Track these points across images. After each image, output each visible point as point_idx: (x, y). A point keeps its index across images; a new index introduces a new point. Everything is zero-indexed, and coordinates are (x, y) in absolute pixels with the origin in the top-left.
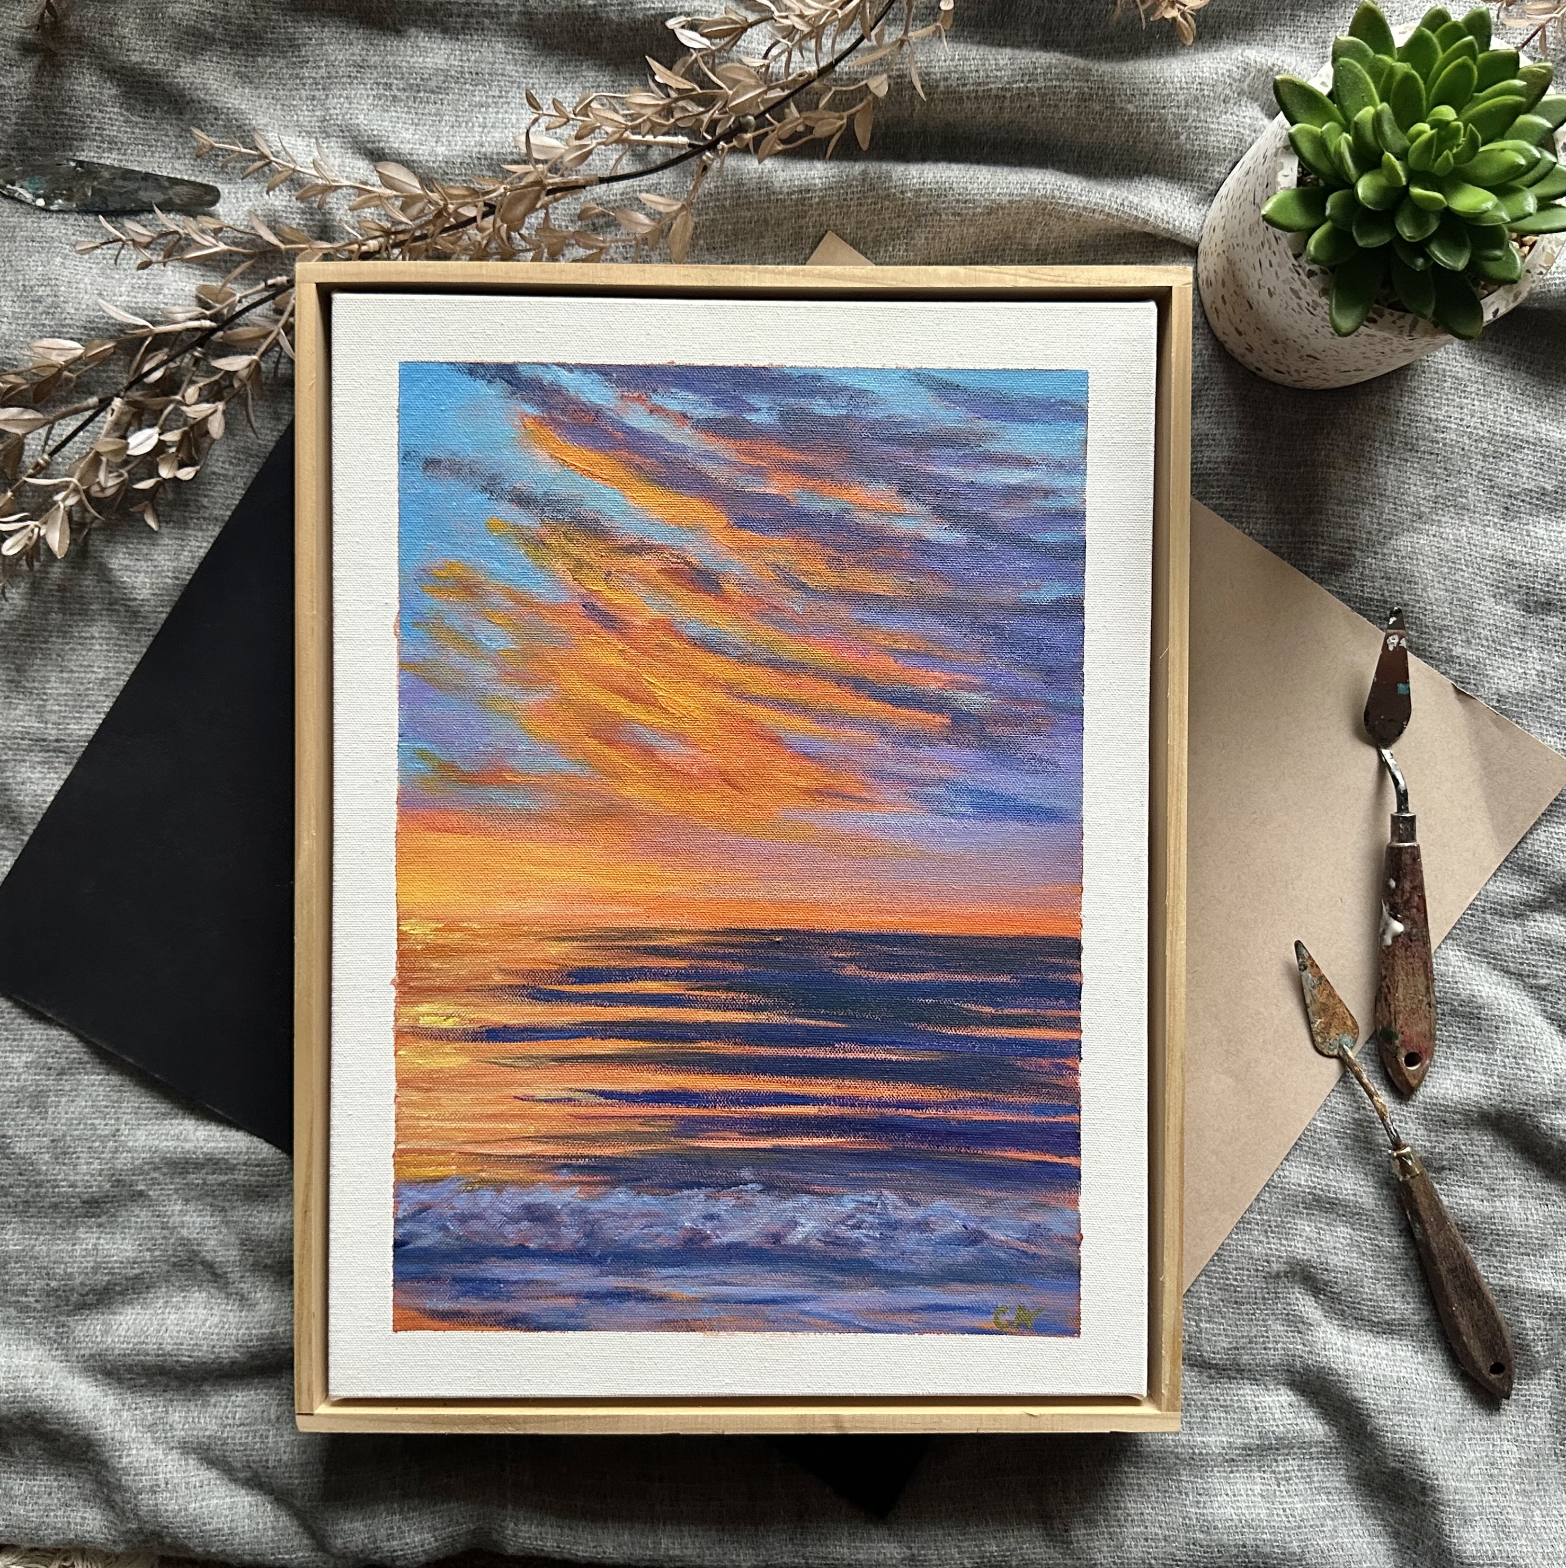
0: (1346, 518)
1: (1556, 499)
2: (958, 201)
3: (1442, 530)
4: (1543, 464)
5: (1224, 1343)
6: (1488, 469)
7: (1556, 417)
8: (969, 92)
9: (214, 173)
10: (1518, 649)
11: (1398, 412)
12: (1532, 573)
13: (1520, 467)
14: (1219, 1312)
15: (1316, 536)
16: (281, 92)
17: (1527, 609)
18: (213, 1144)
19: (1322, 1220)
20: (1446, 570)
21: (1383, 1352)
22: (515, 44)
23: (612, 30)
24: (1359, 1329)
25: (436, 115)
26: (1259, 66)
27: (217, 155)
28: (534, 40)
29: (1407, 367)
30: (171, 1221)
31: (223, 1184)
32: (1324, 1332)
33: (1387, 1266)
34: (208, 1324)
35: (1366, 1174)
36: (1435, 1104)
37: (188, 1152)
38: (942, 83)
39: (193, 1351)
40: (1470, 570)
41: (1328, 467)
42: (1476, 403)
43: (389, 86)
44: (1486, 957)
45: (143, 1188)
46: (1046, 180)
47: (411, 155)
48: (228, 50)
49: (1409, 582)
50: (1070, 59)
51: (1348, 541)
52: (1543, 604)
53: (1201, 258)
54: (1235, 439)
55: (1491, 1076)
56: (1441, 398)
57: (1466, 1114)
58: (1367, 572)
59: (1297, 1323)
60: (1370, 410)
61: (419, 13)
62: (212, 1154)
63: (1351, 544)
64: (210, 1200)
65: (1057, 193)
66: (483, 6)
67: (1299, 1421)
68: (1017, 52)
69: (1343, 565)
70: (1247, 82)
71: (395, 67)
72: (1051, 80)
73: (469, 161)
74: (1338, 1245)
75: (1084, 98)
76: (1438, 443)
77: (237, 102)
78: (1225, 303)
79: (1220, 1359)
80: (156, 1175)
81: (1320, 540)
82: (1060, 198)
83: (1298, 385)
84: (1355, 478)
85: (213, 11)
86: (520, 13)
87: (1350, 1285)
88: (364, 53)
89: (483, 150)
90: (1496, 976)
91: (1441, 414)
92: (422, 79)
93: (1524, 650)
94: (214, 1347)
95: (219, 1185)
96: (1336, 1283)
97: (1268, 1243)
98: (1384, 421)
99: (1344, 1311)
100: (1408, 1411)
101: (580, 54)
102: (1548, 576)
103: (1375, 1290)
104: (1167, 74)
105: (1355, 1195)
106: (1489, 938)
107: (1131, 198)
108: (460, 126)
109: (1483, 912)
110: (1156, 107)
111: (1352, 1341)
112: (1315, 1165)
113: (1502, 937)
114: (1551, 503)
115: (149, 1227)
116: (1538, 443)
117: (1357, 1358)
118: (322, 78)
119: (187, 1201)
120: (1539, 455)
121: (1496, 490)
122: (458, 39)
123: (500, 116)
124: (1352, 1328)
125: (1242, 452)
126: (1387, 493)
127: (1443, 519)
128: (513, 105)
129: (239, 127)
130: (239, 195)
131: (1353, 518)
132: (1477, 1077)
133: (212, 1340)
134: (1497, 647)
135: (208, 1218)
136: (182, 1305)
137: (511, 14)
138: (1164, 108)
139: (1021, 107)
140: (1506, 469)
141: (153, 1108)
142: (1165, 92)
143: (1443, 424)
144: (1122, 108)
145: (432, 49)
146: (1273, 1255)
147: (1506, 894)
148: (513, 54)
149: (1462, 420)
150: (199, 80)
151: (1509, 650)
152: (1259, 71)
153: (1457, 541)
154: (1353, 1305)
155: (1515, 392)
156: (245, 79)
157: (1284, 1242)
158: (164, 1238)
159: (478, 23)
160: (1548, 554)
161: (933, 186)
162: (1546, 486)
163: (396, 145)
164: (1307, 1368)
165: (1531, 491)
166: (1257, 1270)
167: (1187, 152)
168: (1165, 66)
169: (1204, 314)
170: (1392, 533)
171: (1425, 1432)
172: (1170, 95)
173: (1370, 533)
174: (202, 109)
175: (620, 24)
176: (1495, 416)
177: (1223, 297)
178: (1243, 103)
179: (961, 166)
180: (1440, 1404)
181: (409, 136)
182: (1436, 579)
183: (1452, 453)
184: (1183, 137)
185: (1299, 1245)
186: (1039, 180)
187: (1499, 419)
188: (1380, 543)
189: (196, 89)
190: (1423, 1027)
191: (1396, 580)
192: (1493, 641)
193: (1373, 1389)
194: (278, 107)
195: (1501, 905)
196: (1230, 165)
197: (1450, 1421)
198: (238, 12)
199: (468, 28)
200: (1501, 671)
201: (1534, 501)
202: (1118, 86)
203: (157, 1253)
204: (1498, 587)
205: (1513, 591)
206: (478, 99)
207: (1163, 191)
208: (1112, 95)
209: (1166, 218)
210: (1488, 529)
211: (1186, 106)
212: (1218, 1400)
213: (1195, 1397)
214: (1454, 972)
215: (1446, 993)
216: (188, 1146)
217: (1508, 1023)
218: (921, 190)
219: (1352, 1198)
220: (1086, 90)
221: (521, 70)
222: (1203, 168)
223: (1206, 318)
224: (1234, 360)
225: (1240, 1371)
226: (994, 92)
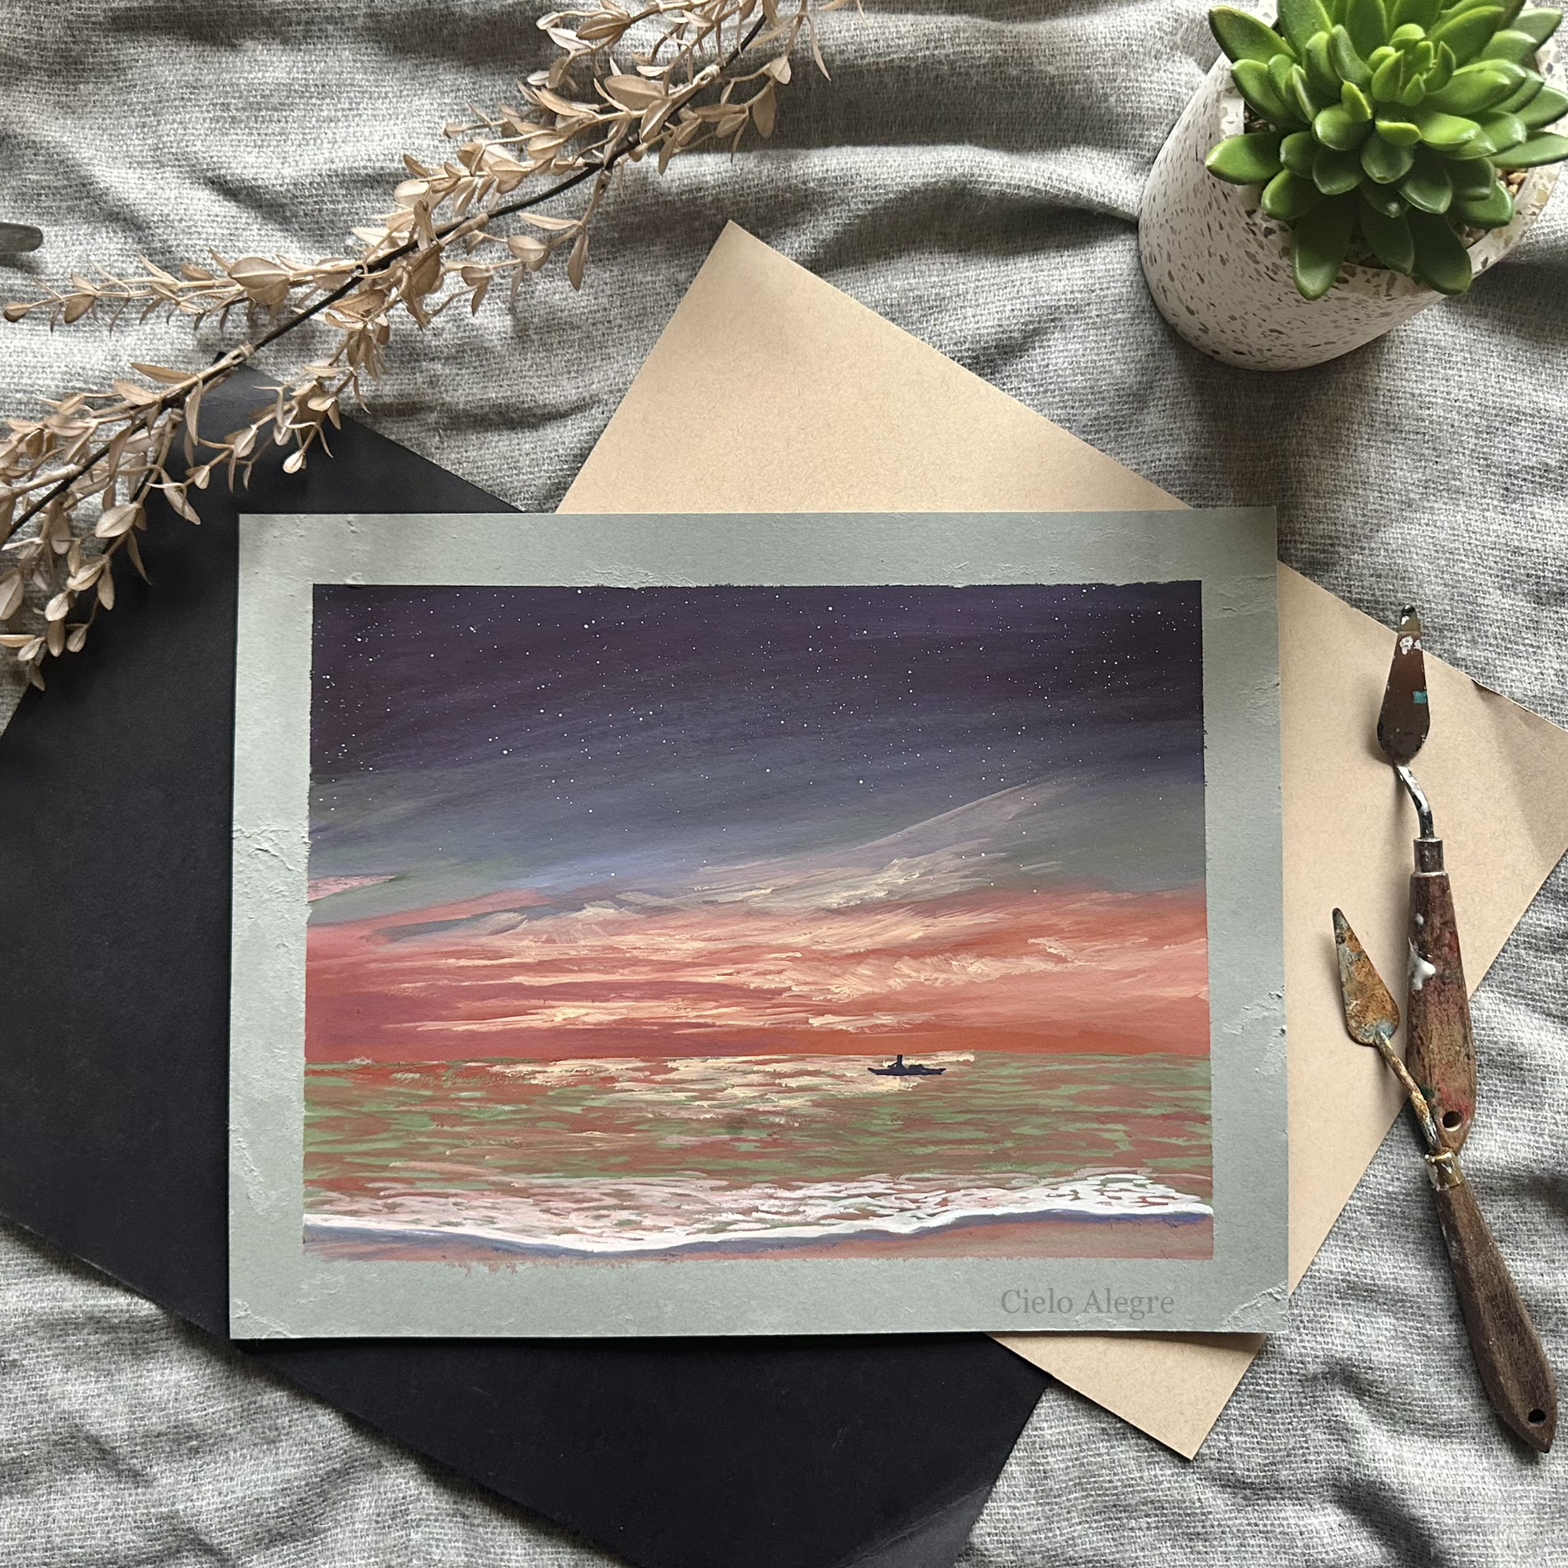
0: (1325, 511)
1: (1561, 475)
2: (866, 188)
3: (1435, 518)
4: (1543, 437)
5: (1258, 1458)
6: (1482, 447)
7: (1555, 383)
8: (869, 64)
9: (39, 214)
10: (1532, 646)
11: (1377, 389)
12: (1541, 560)
13: (1518, 442)
14: (1251, 1423)
15: (1293, 535)
16: (108, 121)
17: (1538, 600)
18: (91, 1302)
19: (1360, 1310)
20: (1444, 563)
21: (1442, 1463)
22: (363, 50)
23: (467, 26)
24: (1412, 1434)
25: (281, 134)
26: (1191, 17)
27: (40, 195)
28: (383, 45)
29: (1381, 339)
30: (50, 1392)
31: (107, 1344)
32: (1373, 1440)
33: (1438, 1358)
34: (100, 1507)
35: (1406, 1255)
36: (1479, 1170)
37: (67, 1312)
38: (838, 56)
39: (85, 1539)
40: (1471, 560)
41: (1301, 456)
42: (1463, 373)
43: (226, 107)
44: (1523, 998)
45: (16, 1357)
46: (963, 157)
47: (255, 180)
48: (46, 79)
49: (1403, 579)
50: (979, 21)
51: (1330, 538)
52: (1555, 594)
53: (1142, 233)
54: (1194, 431)
55: (1540, 1135)
56: (1423, 371)
57: (1515, 1179)
58: (1354, 570)
59: (1340, 1431)
60: (1345, 389)
61: (255, 24)
62: (92, 1312)
63: (1333, 541)
64: (94, 1363)
65: (976, 171)
66: (325, 11)
67: (1352, 1545)
68: (920, 17)
69: (1327, 564)
70: (1179, 35)
71: (232, 85)
72: (960, 45)
73: (318, 179)
74: (1381, 1338)
75: (998, 63)
76: (1423, 421)
77: (58, 135)
78: (1172, 279)
79: (1257, 1477)
80: (31, 1341)
81: (1297, 537)
82: (979, 176)
83: (1262, 367)
84: (1332, 466)
85: (26, 37)
86: (366, 15)
87: (1399, 1384)
88: (196, 72)
89: (334, 166)
90: (1537, 1020)
91: (1422, 389)
92: (263, 96)
93: (1538, 647)
94: (109, 1532)
95: (103, 1345)
96: (1382, 1382)
97: (1302, 1341)
98: (1361, 400)
99: (1394, 1414)
100: (1478, 1529)
101: (435, 56)
102: (1558, 563)
103: (1427, 1386)
104: (1089, 30)
105: (1395, 1279)
106: (1525, 977)
107: (1059, 171)
108: (308, 144)
109: (1517, 947)
110: (1080, 67)
111: (1405, 1449)
112: (1346, 1247)
113: (1539, 975)
114: (1556, 480)
115: (24, 1403)
116: (1536, 414)
117: (1412, 1469)
118: (152, 102)
119: (68, 1367)
120: (1539, 427)
121: (1493, 470)
122: (300, 50)
123: (351, 130)
124: (1404, 1433)
125: (1204, 447)
126: (1371, 480)
127: (1436, 506)
128: (365, 117)
129: (62, 162)
130: (68, 238)
131: (1334, 511)
132: (1525, 1137)
133: (107, 1525)
134: (1507, 645)
135: (92, 1385)
136: (69, 1489)
137: (355, 17)
138: (1089, 67)
139: (928, 78)
140: (1503, 446)
141: (23, 1264)
142: (1089, 50)
143: (1427, 399)
144: (1041, 71)
145: (272, 62)
146: (1307, 1355)
147: (1540, 925)
148: (362, 62)
149: (1448, 393)
150: (15, 113)
151: (1521, 648)
152: (1192, 21)
153: (1454, 529)
154: (1405, 1406)
155: (1507, 359)
156: (67, 109)
157: (1319, 1339)
158: (43, 1413)
159: (320, 30)
160: (1557, 538)
161: (837, 173)
162: (1549, 461)
163: (238, 171)
164: (1355, 1484)
165: (1533, 468)
166: (1291, 1373)
167: (1118, 115)
168: (1087, 22)
169: (1150, 296)
170: (1379, 525)
171: (1498, 1552)
172: (1094, 53)
173: (1354, 526)
174: (19, 144)
175: (474, 18)
176: (1485, 386)
177: (1170, 273)
178: (1176, 58)
179: (868, 149)
180: (1512, 1516)
181: (251, 159)
182: (1433, 574)
183: (1441, 431)
184: (1113, 99)
185: (1337, 1342)
186: (955, 157)
187: (1491, 390)
188: (1366, 537)
189: (11, 123)
190: (1461, 1082)
191: (1387, 577)
192: (1503, 639)
193: (1433, 1505)
194: (105, 137)
195: (1535, 937)
196: (1167, 129)
197: (1522, 1536)
198: (54, 35)
199: (310, 37)
200: (1515, 672)
201: (1537, 479)
202: (1036, 47)
203: (34, 1432)
204: (1504, 578)
205: (1521, 582)
206: (325, 113)
207: (1095, 161)
208: (1030, 57)
209: (1100, 192)
210: (1487, 514)
211: (1113, 65)
212: (1256, 1525)
213: (1230, 1523)
214: (1487, 1017)
215: (1481, 1041)
216: (67, 1305)
217: (1555, 1073)
218: (825, 179)
219: (1393, 1283)
220: (1000, 53)
221: (372, 78)
222: (1137, 133)
223: (1153, 300)
224: (1189, 344)
225: (1279, 1490)
226: (897, 62)
